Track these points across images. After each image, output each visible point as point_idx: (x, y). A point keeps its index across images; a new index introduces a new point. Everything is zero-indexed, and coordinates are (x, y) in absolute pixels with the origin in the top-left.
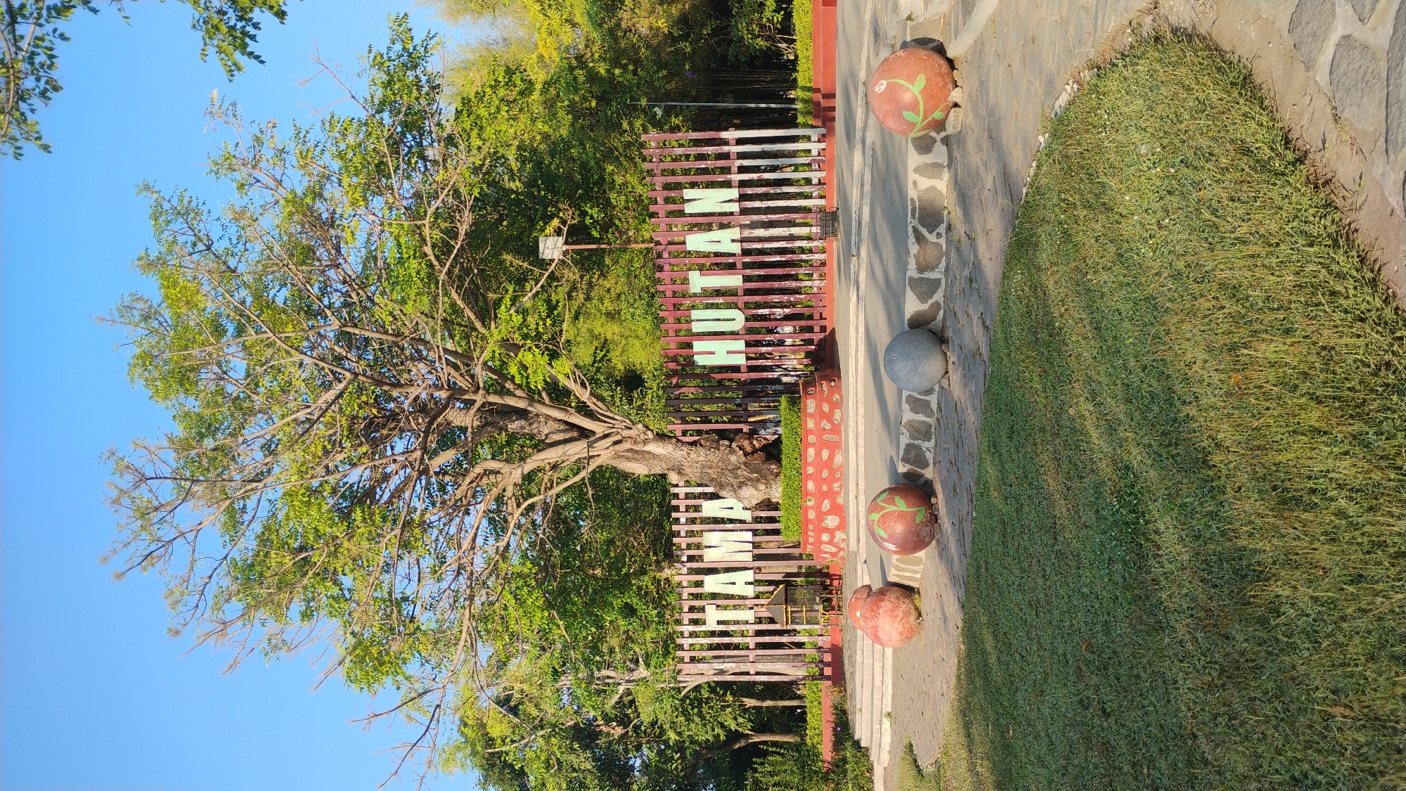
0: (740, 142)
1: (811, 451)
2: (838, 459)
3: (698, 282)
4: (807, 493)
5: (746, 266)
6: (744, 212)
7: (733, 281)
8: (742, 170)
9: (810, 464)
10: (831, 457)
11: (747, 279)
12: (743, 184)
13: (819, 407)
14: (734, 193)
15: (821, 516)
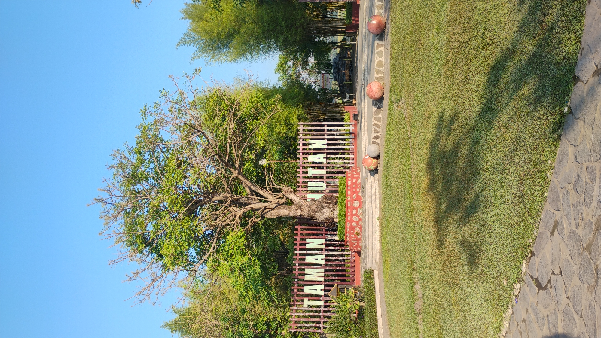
0: (328, 126)
3: (312, 172)
4: (348, 195)
5: (327, 168)
6: (328, 149)
7: (323, 172)
8: (328, 135)
9: (349, 186)
11: (327, 172)
12: (328, 140)
14: (325, 142)
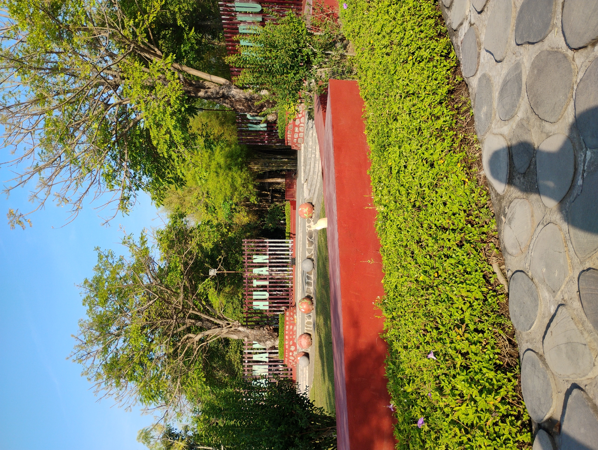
0: (270, 243)
1: (287, 327)
2: (295, 328)
3: (256, 283)
4: (286, 340)
5: (270, 279)
6: (270, 263)
7: (266, 283)
8: (270, 250)
9: (287, 331)
10: (293, 328)
11: (270, 283)
12: (270, 255)
13: (290, 314)
14: (267, 257)
15: (290, 347)
